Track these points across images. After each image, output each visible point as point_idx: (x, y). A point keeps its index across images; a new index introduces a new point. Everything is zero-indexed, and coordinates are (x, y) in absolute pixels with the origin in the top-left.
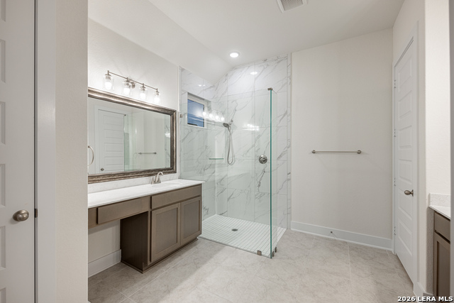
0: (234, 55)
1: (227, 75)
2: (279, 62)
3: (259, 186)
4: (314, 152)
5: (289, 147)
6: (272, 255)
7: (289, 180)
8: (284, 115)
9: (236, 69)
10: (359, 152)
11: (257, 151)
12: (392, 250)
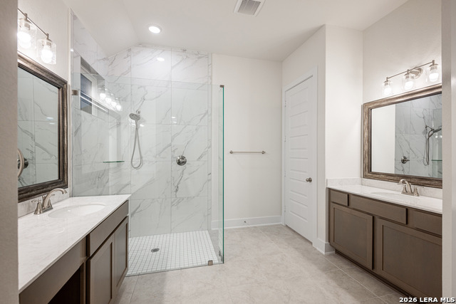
0: (154, 30)
1: (130, 50)
2: (199, 58)
3: (177, 190)
4: (231, 153)
5: (210, 147)
6: (223, 260)
7: (210, 180)
8: (205, 114)
9: (145, 47)
10: (263, 153)
11: (174, 151)
12: (282, 223)
